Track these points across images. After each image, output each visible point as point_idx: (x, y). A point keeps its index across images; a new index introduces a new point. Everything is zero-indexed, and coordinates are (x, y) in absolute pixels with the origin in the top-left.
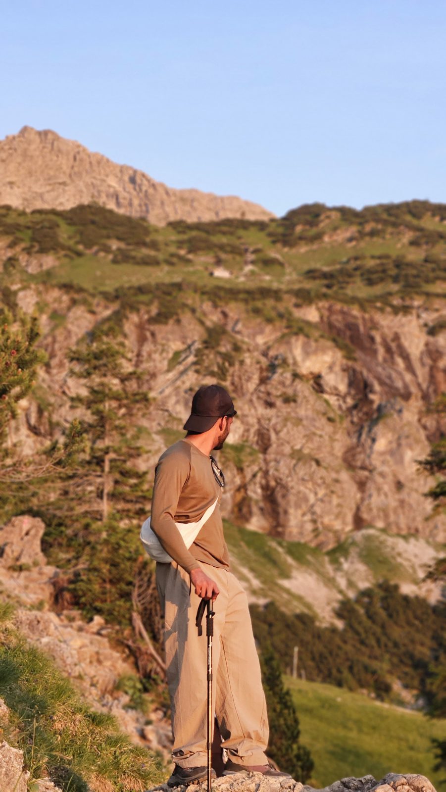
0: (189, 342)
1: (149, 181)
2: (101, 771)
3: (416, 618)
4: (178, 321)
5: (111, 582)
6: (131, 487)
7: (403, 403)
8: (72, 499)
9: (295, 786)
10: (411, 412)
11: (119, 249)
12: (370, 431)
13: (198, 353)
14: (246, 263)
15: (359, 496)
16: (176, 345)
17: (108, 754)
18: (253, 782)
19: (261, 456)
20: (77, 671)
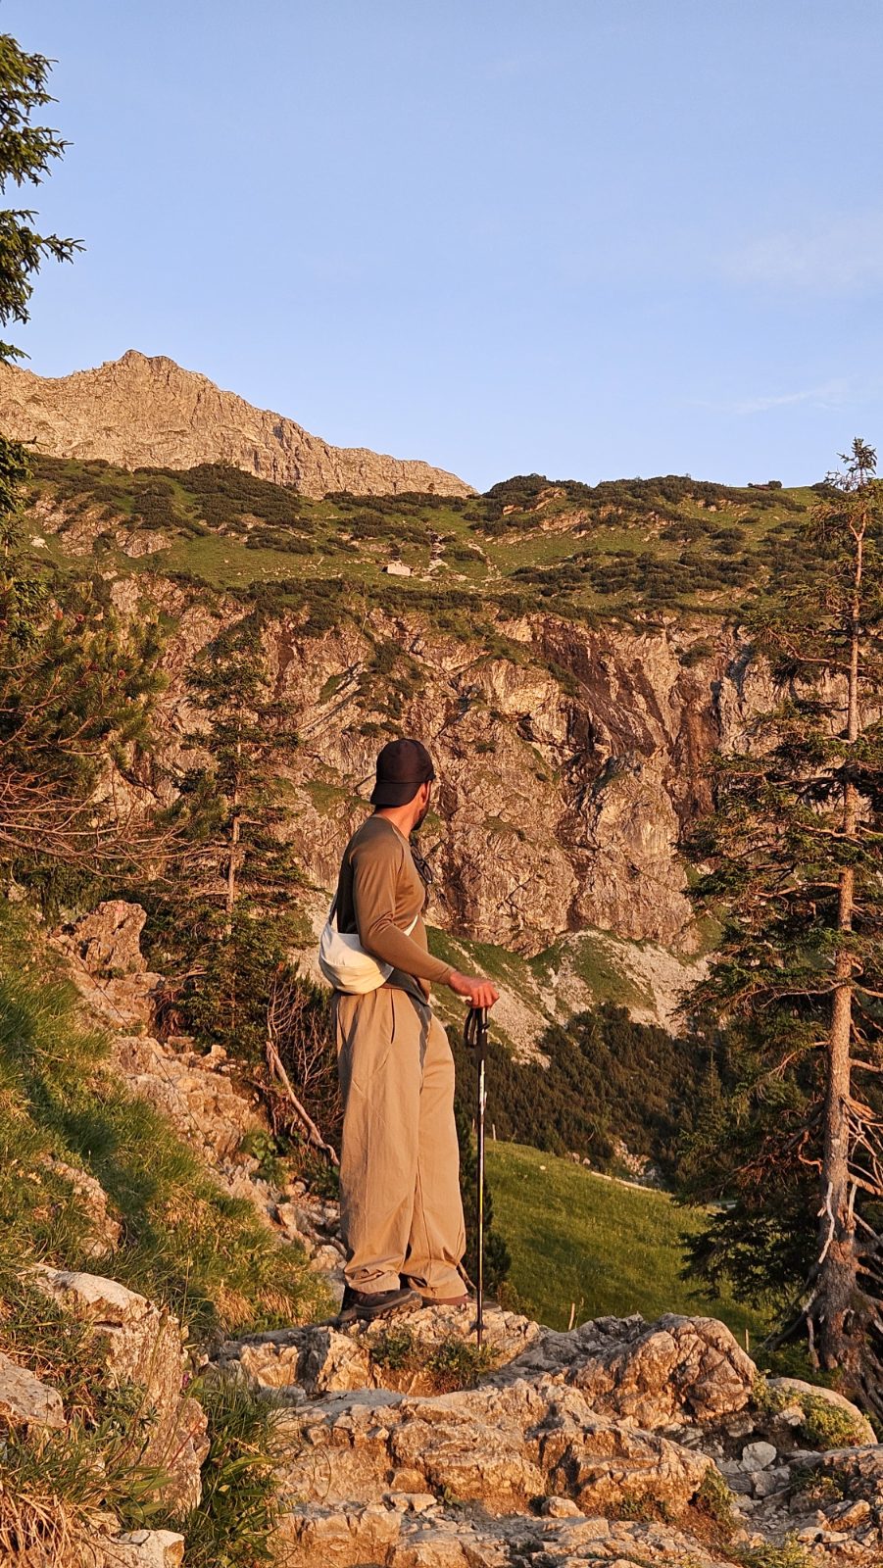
0: (350, 663)
1: (301, 434)
2: (234, 1282)
3: (650, 1056)
4: (337, 634)
5: (237, 996)
6: (269, 863)
7: (643, 758)
8: (185, 878)
9: (526, 1327)
10: (652, 772)
11: (255, 529)
12: (594, 795)
13: (363, 679)
14: (433, 556)
15: (576, 883)
16: (333, 668)
17: (242, 1257)
18: (465, 1318)
19: (443, 823)
20: (187, 1123)
